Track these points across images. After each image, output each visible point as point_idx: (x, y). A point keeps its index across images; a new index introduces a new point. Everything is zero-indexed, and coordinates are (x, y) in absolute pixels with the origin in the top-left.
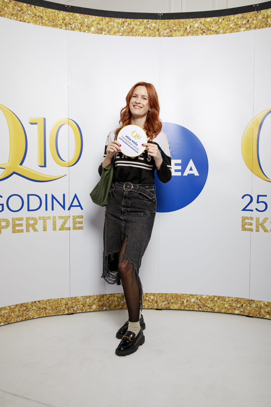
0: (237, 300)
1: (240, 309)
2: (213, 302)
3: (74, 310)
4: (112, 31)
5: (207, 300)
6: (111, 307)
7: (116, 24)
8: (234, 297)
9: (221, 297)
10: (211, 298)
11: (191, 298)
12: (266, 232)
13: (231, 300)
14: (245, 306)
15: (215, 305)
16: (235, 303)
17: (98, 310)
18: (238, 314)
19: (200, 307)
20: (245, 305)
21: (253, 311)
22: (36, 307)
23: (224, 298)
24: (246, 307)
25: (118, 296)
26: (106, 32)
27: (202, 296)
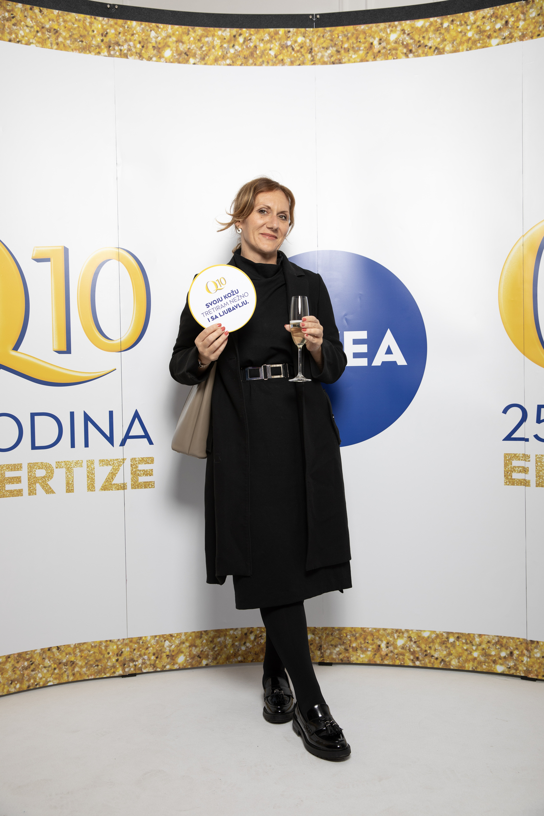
0: (500, 642)
1: (507, 662)
2: (446, 647)
3: (137, 668)
4: (209, 57)
5: (433, 641)
6: (220, 659)
7: (219, 41)
8: (493, 634)
9: (462, 634)
10: (440, 636)
11: (396, 637)
13: (486, 641)
14: (519, 655)
15: (450, 654)
16: (496, 649)
17: (189, 667)
18: (502, 674)
19: (418, 659)
20: (518, 653)
21: (535, 666)
22: (52, 661)
23: (470, 637)
24: (520, 658)
25: (234, 634)
26: (196, 58)
27: (420, 634)
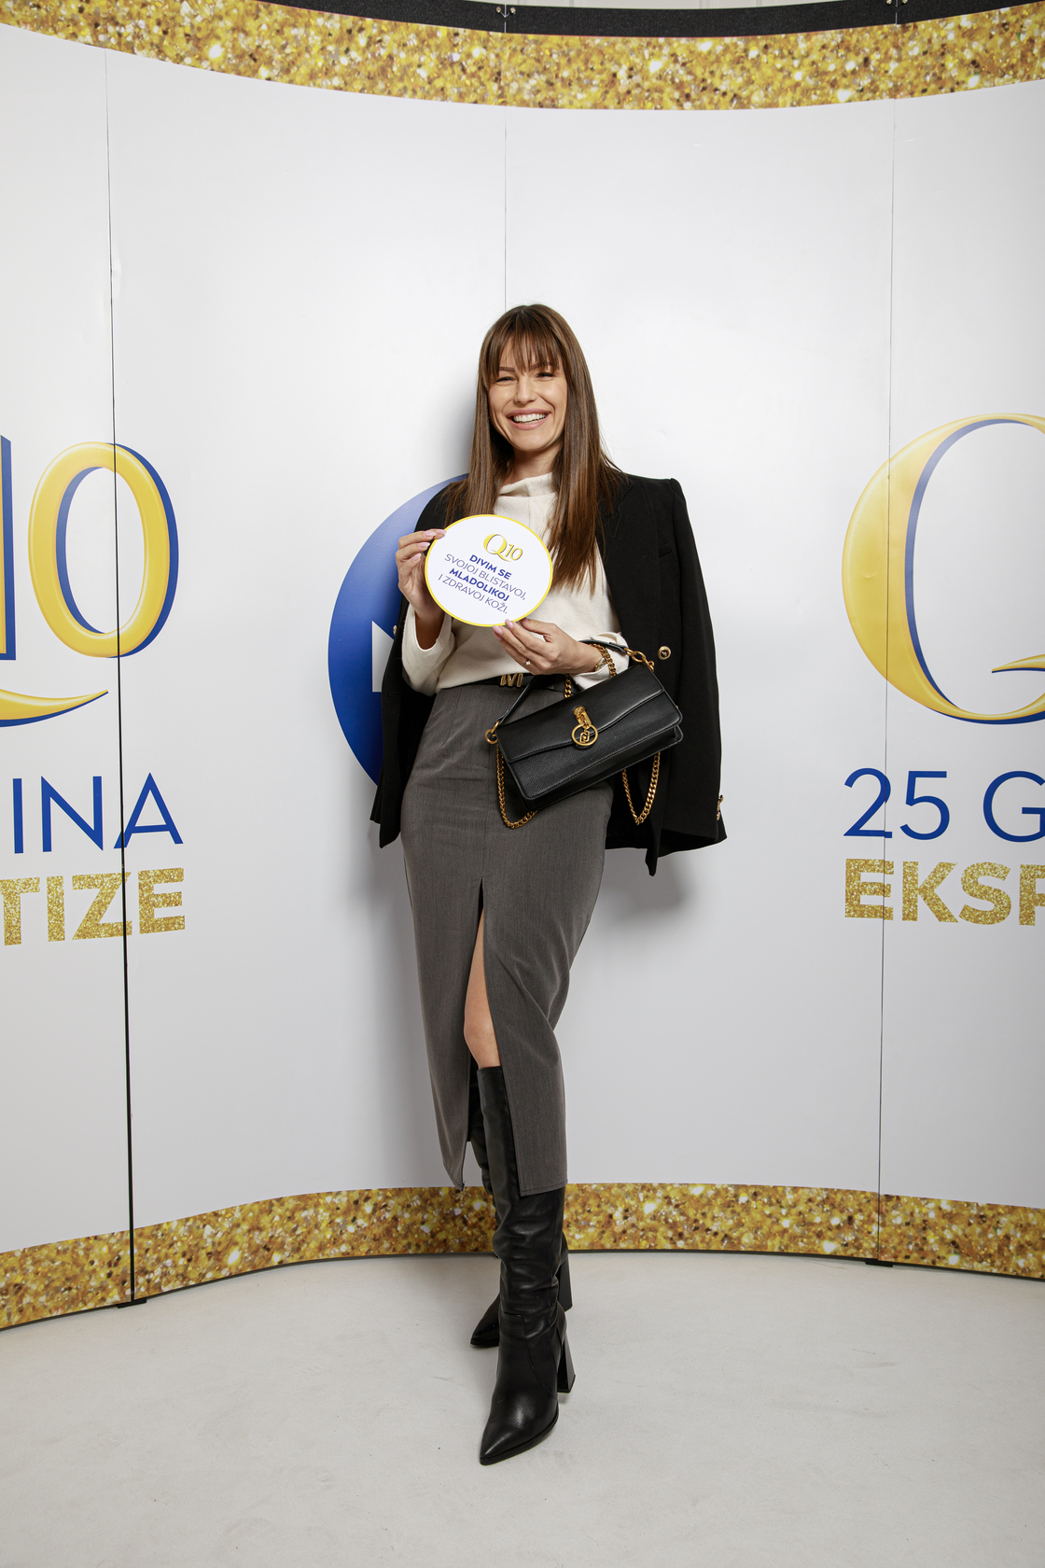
0: (831, 1200)
1: (843, 1236)
2: (733, 1212)
4: (298, 68)
5: (709, 1203)
6: (305, 1250)
7: (318, 38)
8: (819, 1187)
9: (763, 1187)
10: (723, 1193)
11: (642, 1199)
12: (942, 923)
13: (805, 1198)
14: (864, 1222)
15: (740, 1224)
16: (823, 1211)
17: (249, 1270)
18: (832, 1257)
19: (681, 1236)
20: (862, 1218)
21: (893, 1241)
23: (777, 1192)
24: (866, 1226)
25: (333, 1203)
26: (273, 67)
27: (687, 1190)
